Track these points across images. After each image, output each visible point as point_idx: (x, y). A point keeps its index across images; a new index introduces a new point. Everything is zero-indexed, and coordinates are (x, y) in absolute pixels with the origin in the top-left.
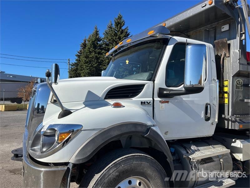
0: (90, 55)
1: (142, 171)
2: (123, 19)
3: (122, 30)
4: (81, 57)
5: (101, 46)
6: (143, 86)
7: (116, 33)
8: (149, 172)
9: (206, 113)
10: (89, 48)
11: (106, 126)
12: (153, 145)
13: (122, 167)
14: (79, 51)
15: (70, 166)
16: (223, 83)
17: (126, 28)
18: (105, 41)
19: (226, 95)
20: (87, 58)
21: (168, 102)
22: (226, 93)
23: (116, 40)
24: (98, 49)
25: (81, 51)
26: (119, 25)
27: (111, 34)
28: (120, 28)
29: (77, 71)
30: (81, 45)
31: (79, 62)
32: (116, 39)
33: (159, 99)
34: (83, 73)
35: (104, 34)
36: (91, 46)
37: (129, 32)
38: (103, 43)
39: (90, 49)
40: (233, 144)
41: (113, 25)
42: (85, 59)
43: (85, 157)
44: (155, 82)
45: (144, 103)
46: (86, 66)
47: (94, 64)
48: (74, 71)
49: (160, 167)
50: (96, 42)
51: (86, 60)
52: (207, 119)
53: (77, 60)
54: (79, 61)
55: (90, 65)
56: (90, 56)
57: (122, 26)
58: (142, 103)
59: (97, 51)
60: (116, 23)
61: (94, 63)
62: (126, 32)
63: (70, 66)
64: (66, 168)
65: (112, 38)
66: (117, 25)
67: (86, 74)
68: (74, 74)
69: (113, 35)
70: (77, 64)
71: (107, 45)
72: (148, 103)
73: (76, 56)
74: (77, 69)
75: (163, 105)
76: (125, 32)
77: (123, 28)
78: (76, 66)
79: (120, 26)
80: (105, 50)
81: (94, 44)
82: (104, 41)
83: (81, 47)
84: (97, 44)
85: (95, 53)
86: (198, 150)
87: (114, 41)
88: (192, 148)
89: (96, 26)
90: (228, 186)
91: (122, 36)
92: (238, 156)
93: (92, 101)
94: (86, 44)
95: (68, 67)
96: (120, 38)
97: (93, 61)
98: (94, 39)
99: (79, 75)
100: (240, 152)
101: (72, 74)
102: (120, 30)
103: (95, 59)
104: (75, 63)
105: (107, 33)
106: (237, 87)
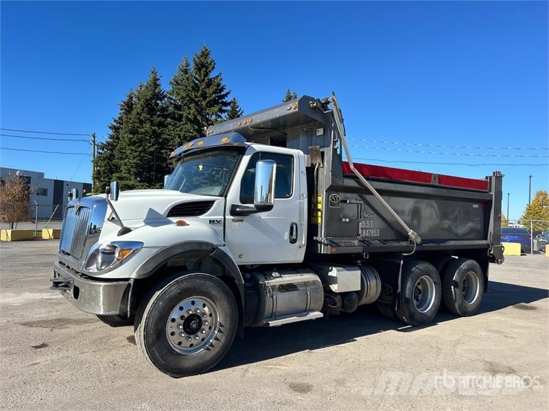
0: (140, 128)
1: (206, 290)
2: (211, 57)
3: (210, 80)
4: (120, 131)
5: (164, 109)
6: (213, 202)
7: (196, 84)
8: (214, 292)
9: (291, 234)
10: (138, 114)
11: (168, 244)
12: (227, 272)
13: (184, 285)
14: (117, 116)
15: (131, 282)
16: (317, 199)
17: (217, 77)
18: (174, 98)
19: (319, 213)
20: (134, 134)
21: (242, 221)
22: (319, 210)
23: (196, 99)
24: (159, 116)
25: (120, 118)
26: (204, 70)
27: (186, 87)
28: (206, 75)
29: (112, 161)
30: (122, 105)
31: (117, 141)
32: (197, 97)
33: (232, 217)
34: (126, 164)
35: (171, 83)
36: (143, 109)
37: (223, 83)
38: (168, 103)
39: (141, 115)
40: (330, 274)
41: (191, 67)
42: (131, 136)
43: (145, 272)
44: (228, 198)
45: (213, 221)
46: (132, 150)
47: (150, 147)
48: (104, 159)
49: (227, 288)
50: (153, 101)
51: (131, 139)
52: (293, 241)
53: (111, 137)
54: (116, 138)
55: (140, 149)
56: (140, 130)
57: (210, 72)
58: (210, 221)
59: (157, 119)
60: (196, 65)
61: (149, 145)
62: (218, 85)
63: (96, 150)
64: (127, 283)
65: (188, 95)
66: (200, 70)
67: (132, 167)
68: (105, 166)
69: (191, 89)
70: (112, 145)
71: (177, 107)
72: (218, 222)
73: (110, 128)
74: (112, 156)
75: (237, 223)
76: (216, 84)
77: (212, 75)
78: (110, 149)
80: (174, 118)
81: (150, 104)
82: (172, 99)
83: (122, 110)
84: (157, 105)
85: (152, 124)
86: (280, 277)
87: (192, 100)
88: (274, 274)
89: (154, 69)
90: (314, 318)
91: (210, 91)
92: (334, 288)
93: (153, 219)
94: (132, 104)
95: (93, 151)
96: (204, 96)
97: (147, 140)
98: (149, 95)
99: (117, 168)
100: (336, 283)
101: (101, 166)
102: (204, 80)
103: (150, 137)
104: (109, 144)
105: (177, 83)
106: (332, 204)
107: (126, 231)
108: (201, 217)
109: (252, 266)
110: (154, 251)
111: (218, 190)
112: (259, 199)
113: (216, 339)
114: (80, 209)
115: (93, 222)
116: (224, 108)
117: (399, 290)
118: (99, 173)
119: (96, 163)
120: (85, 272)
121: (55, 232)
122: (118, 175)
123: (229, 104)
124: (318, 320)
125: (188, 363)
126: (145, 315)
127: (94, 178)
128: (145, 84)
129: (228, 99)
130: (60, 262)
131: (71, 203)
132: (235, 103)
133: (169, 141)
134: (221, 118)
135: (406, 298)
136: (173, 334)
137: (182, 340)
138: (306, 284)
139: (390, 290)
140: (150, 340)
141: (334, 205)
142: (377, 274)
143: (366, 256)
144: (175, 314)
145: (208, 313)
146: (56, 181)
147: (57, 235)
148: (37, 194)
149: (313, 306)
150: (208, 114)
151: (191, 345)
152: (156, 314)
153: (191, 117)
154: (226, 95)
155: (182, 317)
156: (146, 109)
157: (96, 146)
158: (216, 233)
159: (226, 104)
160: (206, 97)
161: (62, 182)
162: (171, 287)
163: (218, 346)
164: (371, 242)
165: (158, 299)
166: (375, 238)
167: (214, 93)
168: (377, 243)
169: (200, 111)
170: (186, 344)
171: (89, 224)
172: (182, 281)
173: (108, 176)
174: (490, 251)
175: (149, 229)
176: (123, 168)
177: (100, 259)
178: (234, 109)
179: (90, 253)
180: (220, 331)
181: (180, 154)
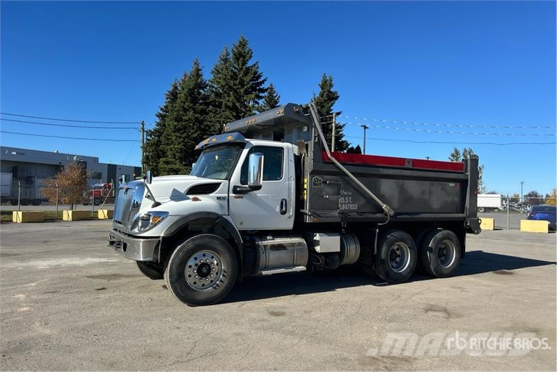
0: (184, 116)
1: (213, 246)
2: (249, 46)
3: (248, 68)
4: (166, 119)
5: (206, 98)
6: (220, 184)
7: (235, 73)
8: (219, 248)
9: (282, 207)
10: (182, 102)
11: (186, 213)
13: (198, 242)
14: (163, 105)
15: (161, 239)
16: (303, 181)
17: (254, 65)
18: (215, 86)
19: (305, 191)
20: (178, 122)
21: (242, 197)
22: (305, 189)
23: (235, 87)
24: (201, 104)
25: (166, 107)
26: (241, 59)
27: (226, 76)
28: (244, 63)
29: (159, 147)
30: (167, 95)
31: (163, 128)
32: (235, 85)
33: (234, 195)
34: (171, 150)
35: (213, 72)
36: (186, 98)
37: (260, 71)
38: (210, 91)
39: (185, 104)
40: (315, 238)
41: (230, 56)
42: (176, 123)
43: (170, 232)
44: (231, 181)
45: (220, 198)
46: (177, 137)
47: (193, 133)
48: (152, 145)
50: (196, 90)
51: (176, 126)
52: (283, 213)
53: (158, 124)
54: (162, 125)
55: (184, 135)
56: (184, 118)
57: (248, 60)
58: (218, 198)
59: (199, 107)
60: (235, 55)
61: (192, 131)
62: (256, 73)
63: (145, 137)
64: (158, 239)
65: (227, 84)
66: (238, 59)
67: (177, 152)
68: (153, 151)
69: (230, 78)
70: (159, 132)
71: (218, 95)
72: (224, 198)
73: (157, 116)
74: (159, 142)
75: (238, 200)
76: (253, 72)
77: (250, 64)
78: (157, 136)
79: (243, 61)
80: (215, 106)
81: (193, 93)
82: (213, 87)
83: (167, 99)
84: (200, 93)
85: (195, 112)
86: (273, 239)
87: (231, 88)
88: (268, 238)
89: (197, 60)
90: (299, 270)
91: (247, 79)
92: (318, 249)
93: (176, 196)
94: (177, 93)
95: (142, 138)
96: (242, 83)
97: (190, 127)
98: (192, 84)
99: (164, 154)
100: (318, 245)
101: (149, 152)
102: (242, 68)
103: (194, 124)
104: (156, 130)
105: (218, 71)
106: (315, 184)
107: (157, 204)
108: (211, 195)
109: (252, 231)
110: (176, 218)
111: (224, 175)
112: (251, 181)
113: (221, 281)
114: (127, 189)
115: (136, 199)
116: (261, 95)
117: (376, 252)
118: (147, 158)
119: (145, 149)
120: (130, 232)
121: (109, 212)
122: (164, 159)
123: (266, 90)
124: (302, 272)
125: (201, 297)
126: (170, 262)
127: (143, 163)
128: (188, 74)
129: (265, 86)
130: (114, 229)
131: (121, 186)
132: (272, 89)
133: (210, 128)
134: (258, 103)
135: (382, 259)
136: (190, 276)
137: (197, 281)
138: (293, 245)
139: (369, 253)
140: (174, 279)
141: (316, 185)
142: (357, 239)
143: (344, 224)
144: (191, 262)
145: (215, 262)
146: (110, 166)
147: (111, 215)
148: (93, 178)
149: (298, 262)
150: (246, 100)
151: (203, 285)
152: (178, 261)
153: (230, 104)
154: (263, 82)
155: (196, 265)
156: (189, 98)
157: (145, 133)
158: (221, 206)
159: (263, 91)
160: (244, 85)
161: (115, 166)
162: (188, 243)
163: (222, 287)
164: (350, 214)
165: (179, 251)
166: (352, 211)
167: (252, 80)
168: (355, 215)
169: (239, 98)
170: (199, 284)
171: (133, 201)
172: (195, 239)
173: (156, 160)
174: (467, 223)
175: (174, 203)
176: (169, 153)
177: (140, 224)
178: (271, 94)
179: (134, 220)
180: (224, 276)
181: (203, 147)
